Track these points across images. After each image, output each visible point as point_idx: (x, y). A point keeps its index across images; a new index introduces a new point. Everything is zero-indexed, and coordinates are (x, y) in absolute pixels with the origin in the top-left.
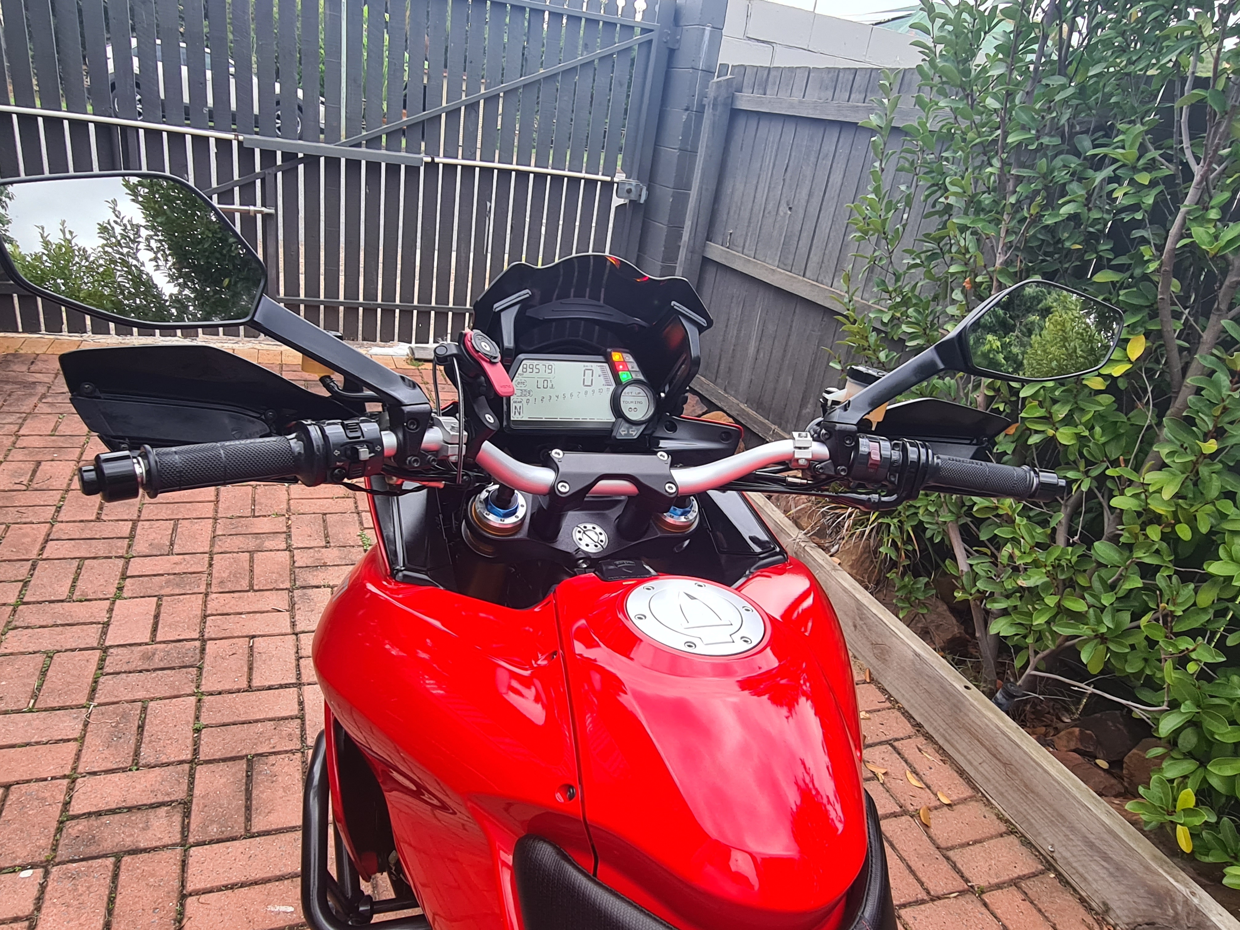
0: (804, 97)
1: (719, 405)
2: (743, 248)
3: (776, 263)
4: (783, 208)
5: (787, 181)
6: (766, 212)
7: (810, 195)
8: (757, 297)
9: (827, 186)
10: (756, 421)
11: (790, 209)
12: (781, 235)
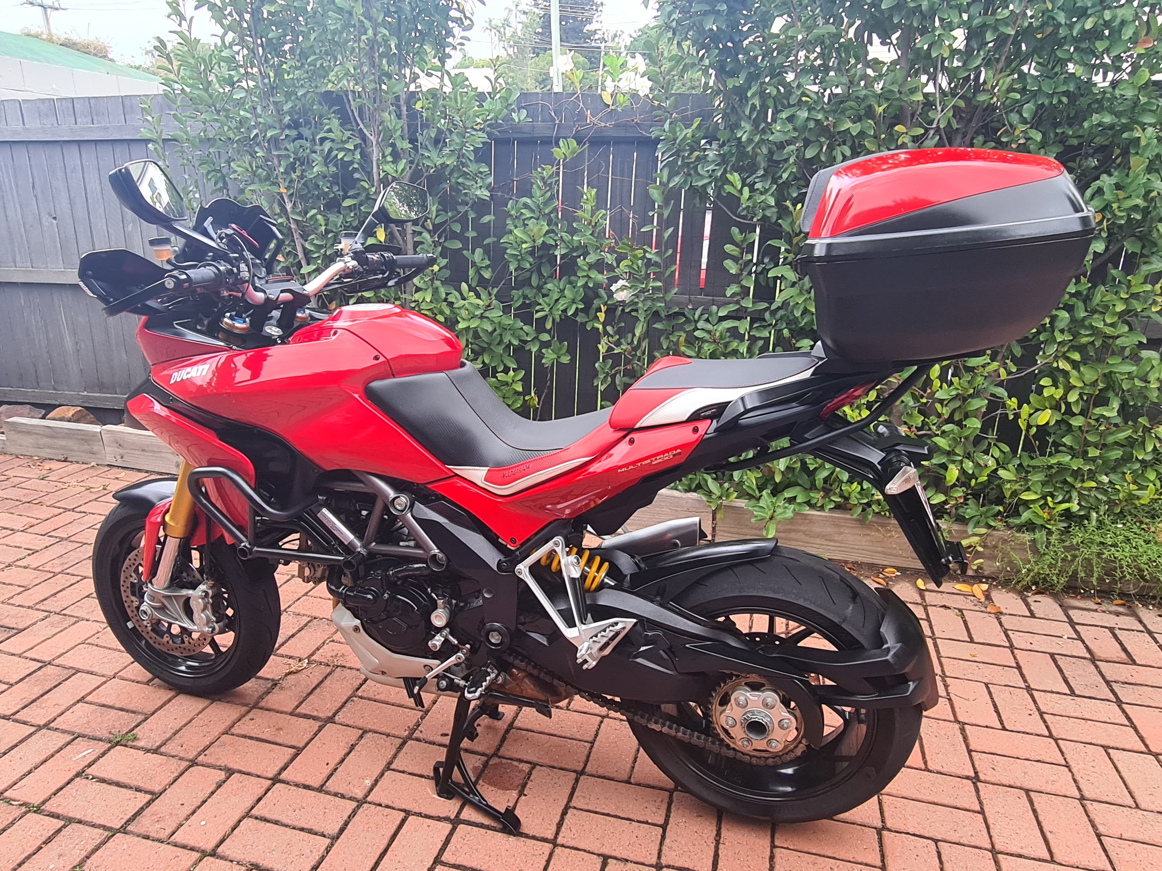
0: (24, 124)
1: (57, 403)
2: (15, 263)
3: (62, 266)
4: (47, 221)
5: (40, 196)
6: (27, 226)
7: (71, 203)
8: (53, 300)
9: (86, 194)
10: (106, 399)
11: (55, 218)
12: (55, 242)
